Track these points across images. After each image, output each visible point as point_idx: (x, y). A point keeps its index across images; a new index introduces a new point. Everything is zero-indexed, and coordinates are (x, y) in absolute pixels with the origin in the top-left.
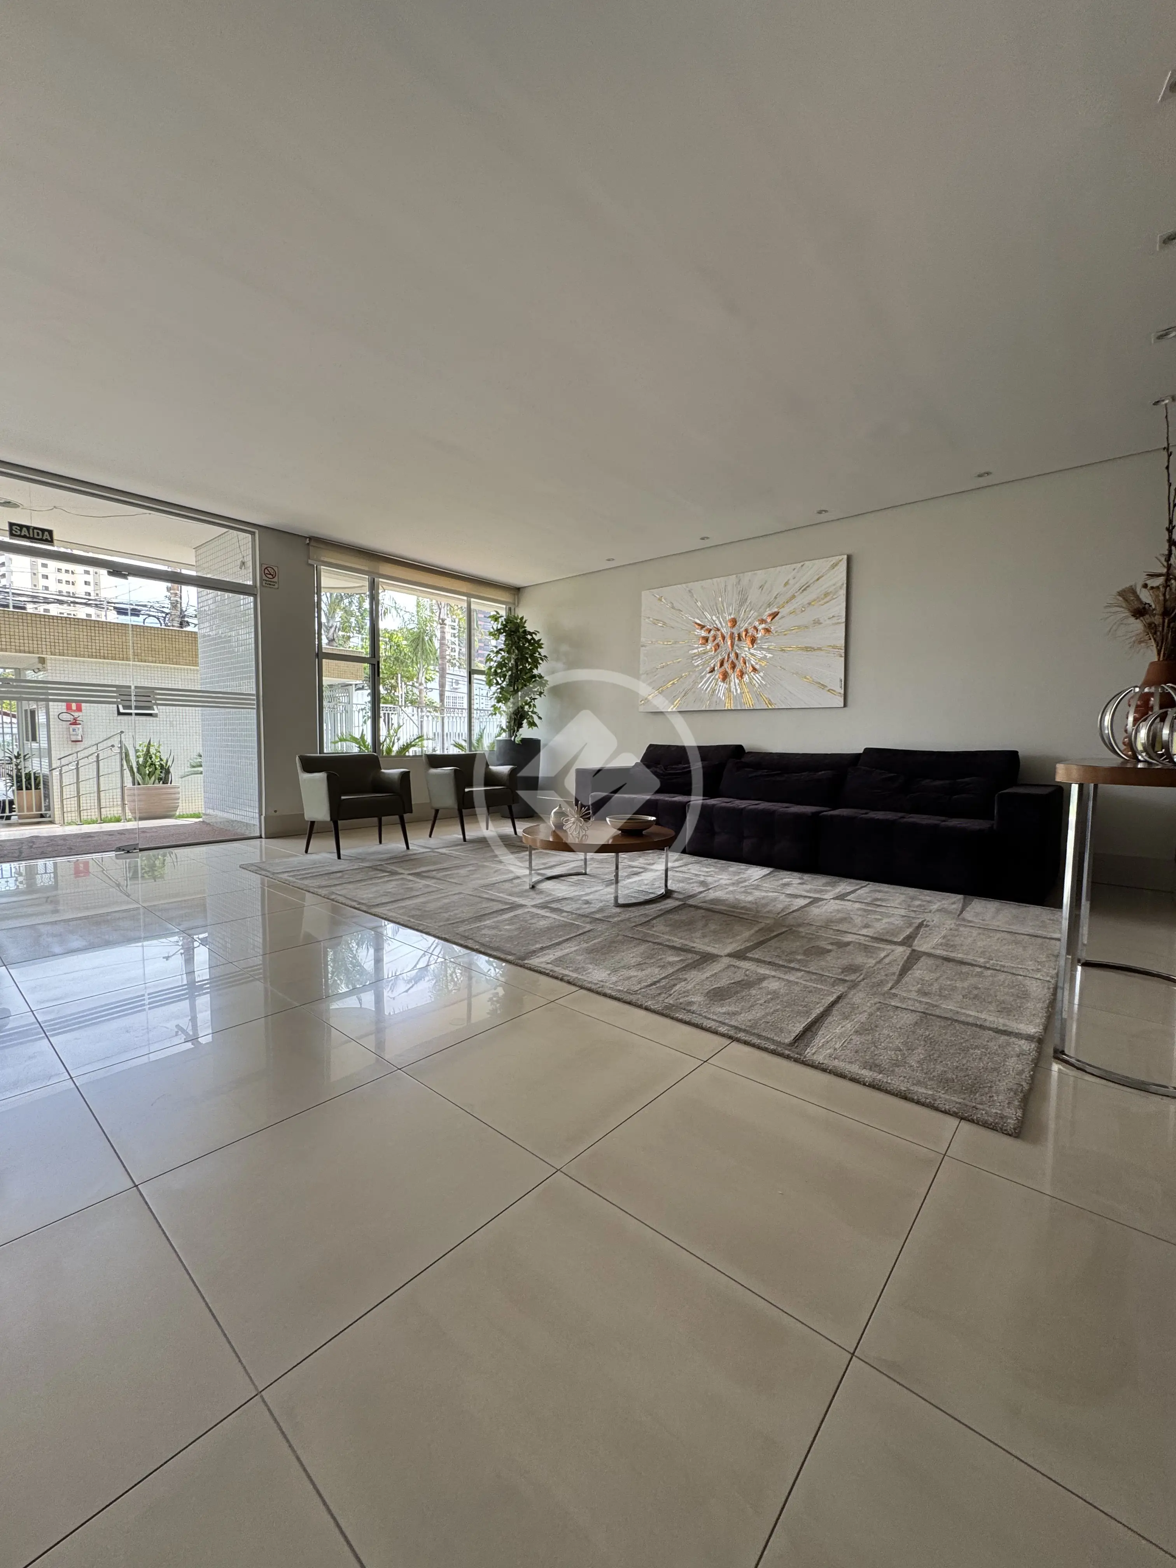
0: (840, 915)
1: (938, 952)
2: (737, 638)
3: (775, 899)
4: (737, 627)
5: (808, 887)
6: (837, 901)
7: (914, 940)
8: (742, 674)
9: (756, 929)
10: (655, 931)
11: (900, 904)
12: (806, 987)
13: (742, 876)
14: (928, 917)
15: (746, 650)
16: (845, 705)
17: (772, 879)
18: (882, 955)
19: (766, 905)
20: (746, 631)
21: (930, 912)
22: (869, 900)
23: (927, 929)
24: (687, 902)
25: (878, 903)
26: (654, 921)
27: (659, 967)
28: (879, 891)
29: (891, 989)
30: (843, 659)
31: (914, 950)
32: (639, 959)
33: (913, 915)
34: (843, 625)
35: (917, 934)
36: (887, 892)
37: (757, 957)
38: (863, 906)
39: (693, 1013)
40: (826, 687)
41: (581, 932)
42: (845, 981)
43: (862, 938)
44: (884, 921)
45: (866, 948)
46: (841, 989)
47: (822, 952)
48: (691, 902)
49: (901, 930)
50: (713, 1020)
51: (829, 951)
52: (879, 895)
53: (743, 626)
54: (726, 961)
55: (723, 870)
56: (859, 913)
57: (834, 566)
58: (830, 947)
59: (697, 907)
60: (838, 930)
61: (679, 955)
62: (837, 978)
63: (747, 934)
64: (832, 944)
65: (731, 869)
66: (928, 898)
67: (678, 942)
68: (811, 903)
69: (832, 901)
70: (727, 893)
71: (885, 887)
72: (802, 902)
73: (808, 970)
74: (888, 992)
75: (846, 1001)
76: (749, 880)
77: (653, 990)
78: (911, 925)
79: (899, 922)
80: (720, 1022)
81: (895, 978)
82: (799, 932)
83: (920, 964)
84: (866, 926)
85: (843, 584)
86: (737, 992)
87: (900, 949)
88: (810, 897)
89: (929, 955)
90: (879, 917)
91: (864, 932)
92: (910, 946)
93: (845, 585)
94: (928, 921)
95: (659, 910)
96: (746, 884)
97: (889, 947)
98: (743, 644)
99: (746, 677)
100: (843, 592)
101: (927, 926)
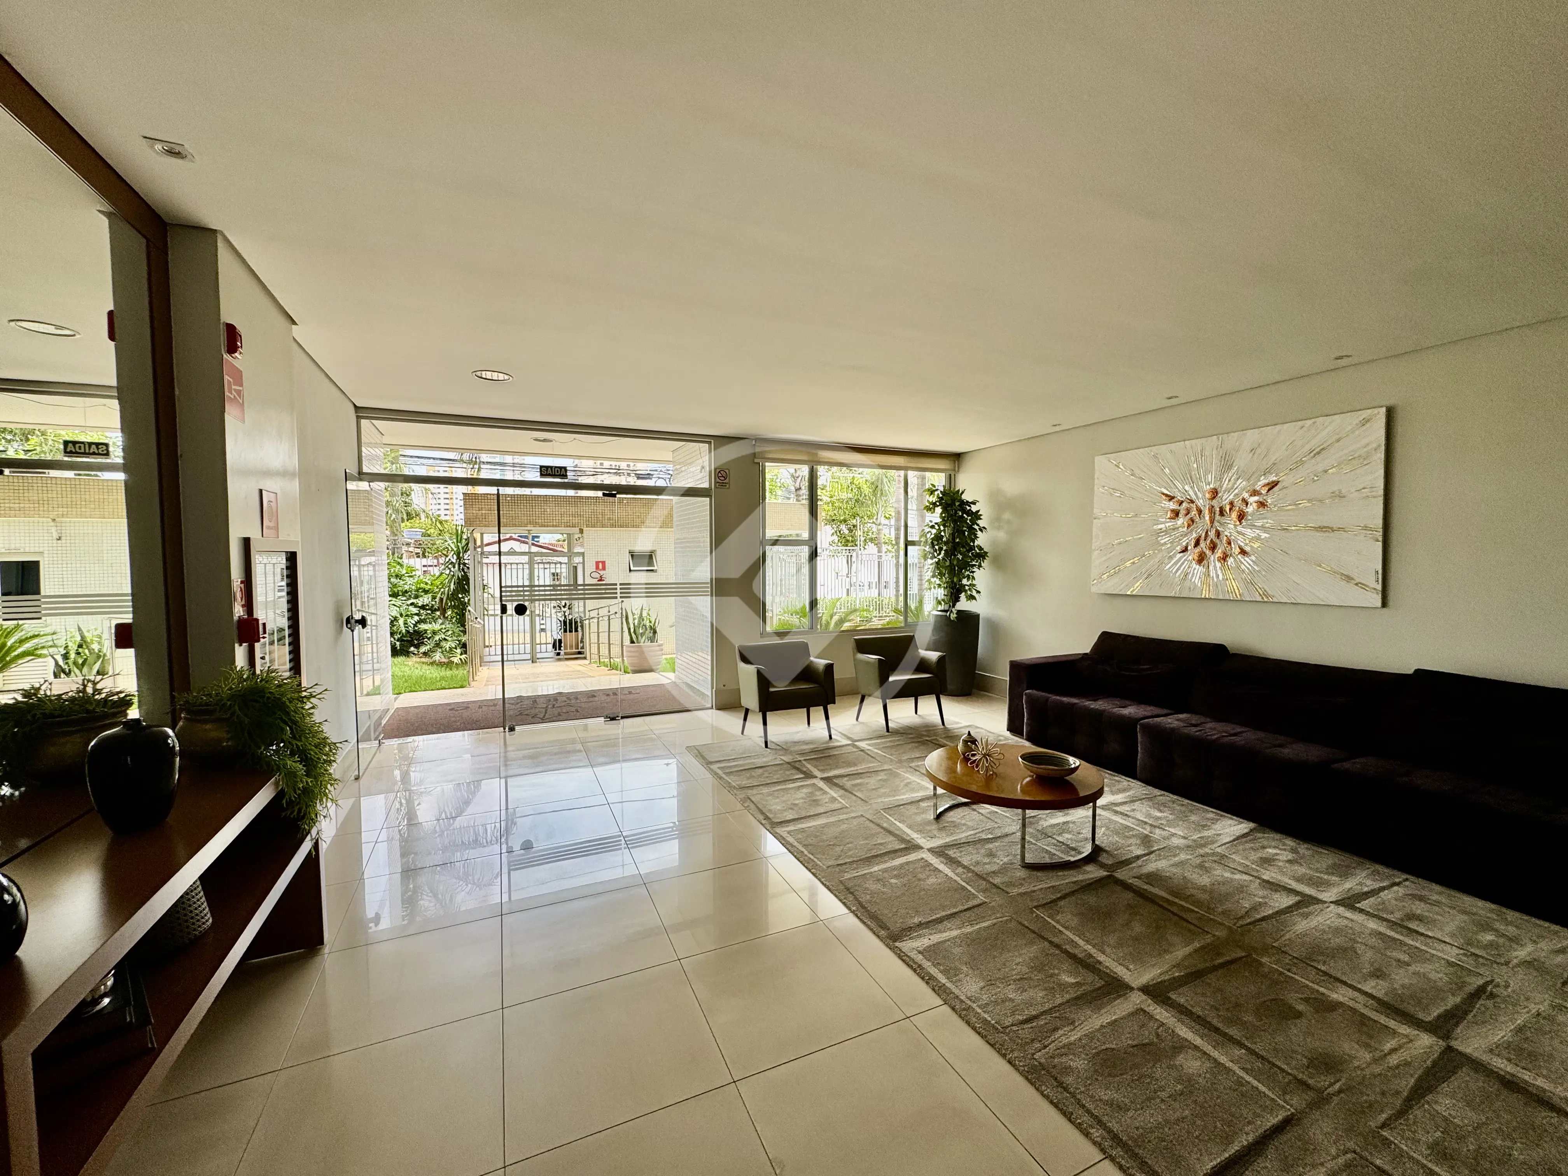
0: (1338, 941)
1: (1500, 1064)
2: (1218, 512)
3: (1241, 889)
4: (1217, 499)
5: (1301, 870)
6: (1341, 910)
7: (1457, 1025)
8: (1224, 558)
9: (1197, 945)
10: (1058, 922)
11: (1452, 935)
12: (1240, 1082)
13: (1206, 833)
14: (1501, 975)
15: (1230, 527)
16: (1384, 604)
17: (1248, 846)
18: (1388, 1046)
19: (1227, 897)
20: (1232, 504)
21: (1507, 963)
22: (1396, 917)
23: (1490, 1003)
24: (1116, 875)
25: (1413, 925)
26: (1062, 903)
27: (1046, 989)
28: (1421, 899)
29: (1383, 1126)
30: (1380, 544)
31: (1449, 1049)
32: (1025, 969)
33: (1469, 963)
34: (1381, 501)
35: (1466, 1013)
36: (1437, 903)
37: (1182, 1001)
38: (1382, 928)
39: (1066, 1089)
40: (1352, 579)
41: (971, 904)
42: (1308, 1087)
43: (1361, 998)
44: (1412, 969)
45: (1363, 1024)
46: (1296, 1102)
47: (1289, 1014)
48: (1120, 874)
49: (1437, 992)
50: (1088, 1111)
51: (1299, 1015)
52: (1419, 908)
53: (1225, 499)
54: (1137, 999)
55: (1183, 817)
56: (1373, 941)
57: (1366, 421)
58: (1301, 1007)
59: (1126, 886)
60: (1325, 973)
61: (1075, 974)
62: (1295, 1078)
63: (1181, 952)
64: (1306, 1000)
65: (1193, 818)
66: (1511, 930)
67: (1084, 946)
68: (1297, 905)
69: (1332, 906)
70: (1175, 865)
71: (1435, 892)
72: (1285, 901)
73: (1253, 1047)
74: (1375, 1134)
75: (1297, 1131)
76: (1213, 842)
77: (1025, 1032)
78: (1461, 986)
79: (1437, 974)
80: (1096, 1118)
81: (1398, 1102)
82: (1261, 964)
83: (1455, 1082)
84: (1378, 974)
85: (1379, 446)
86: (1136, 1066)
87: (1425, 1041)
88: (1297, 893)
89: (1478, 1066)
90: (1406, 958)
91: (1369, 986)
92: (1447, 1037)
93: (1383, 448)
94: (1498, 986)
95: (1074, 883)
96: (1207, 850)
97: (1404, 1029)
98: (1225, 520)
99: (1230, 561)
100: (1381, 455)
101: (1492, 996)
